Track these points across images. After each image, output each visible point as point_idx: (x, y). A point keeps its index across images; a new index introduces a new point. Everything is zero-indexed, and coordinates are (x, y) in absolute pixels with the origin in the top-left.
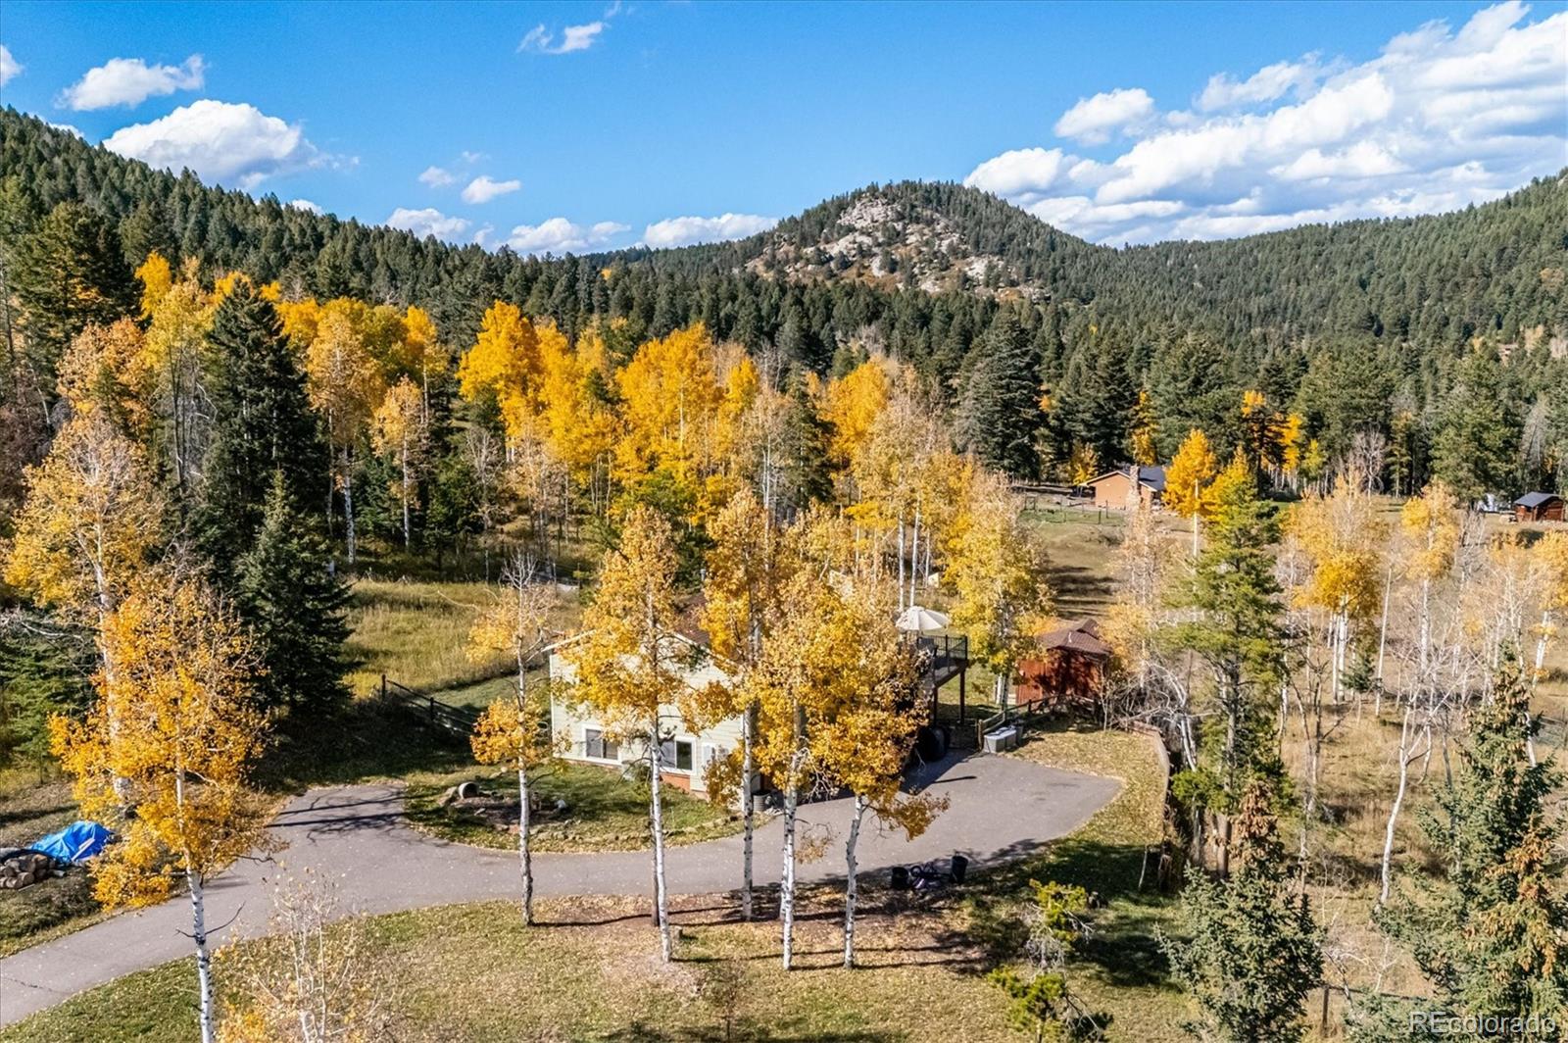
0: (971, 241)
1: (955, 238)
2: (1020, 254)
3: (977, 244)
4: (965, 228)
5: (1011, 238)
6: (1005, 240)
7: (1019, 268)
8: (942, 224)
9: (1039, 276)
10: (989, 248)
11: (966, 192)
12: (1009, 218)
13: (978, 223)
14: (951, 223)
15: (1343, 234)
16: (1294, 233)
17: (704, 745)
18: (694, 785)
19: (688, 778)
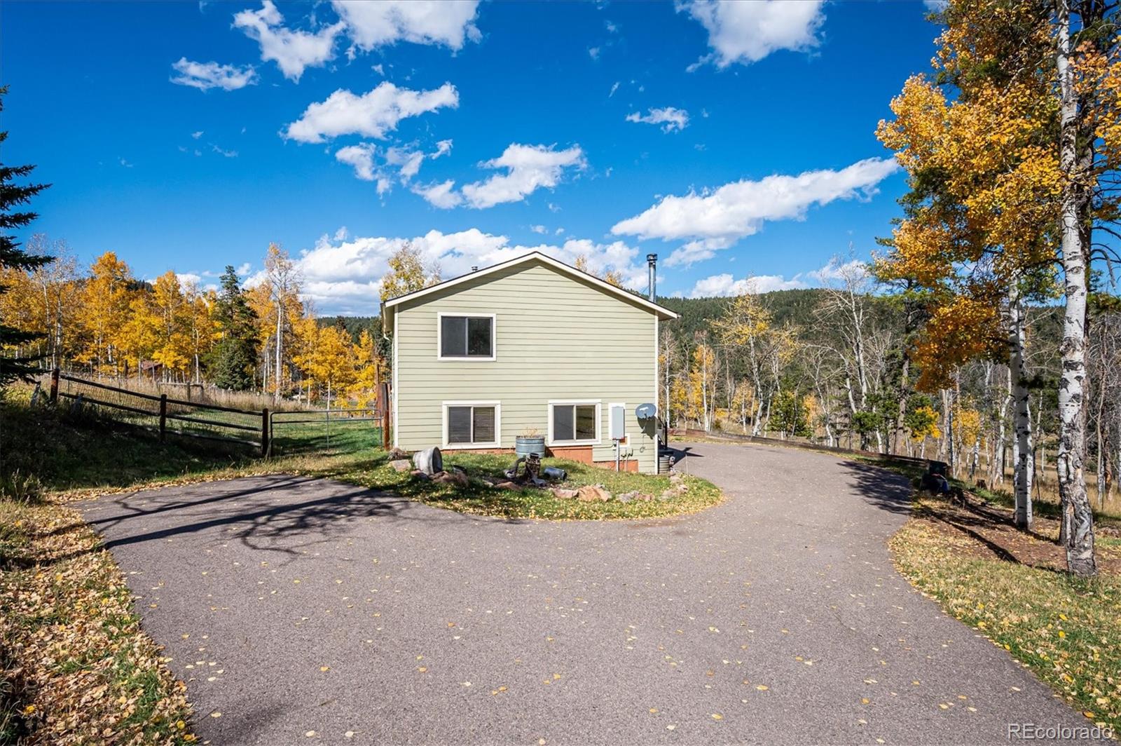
17: (611, 406)
18: (597, 456)
19: (589, 448)
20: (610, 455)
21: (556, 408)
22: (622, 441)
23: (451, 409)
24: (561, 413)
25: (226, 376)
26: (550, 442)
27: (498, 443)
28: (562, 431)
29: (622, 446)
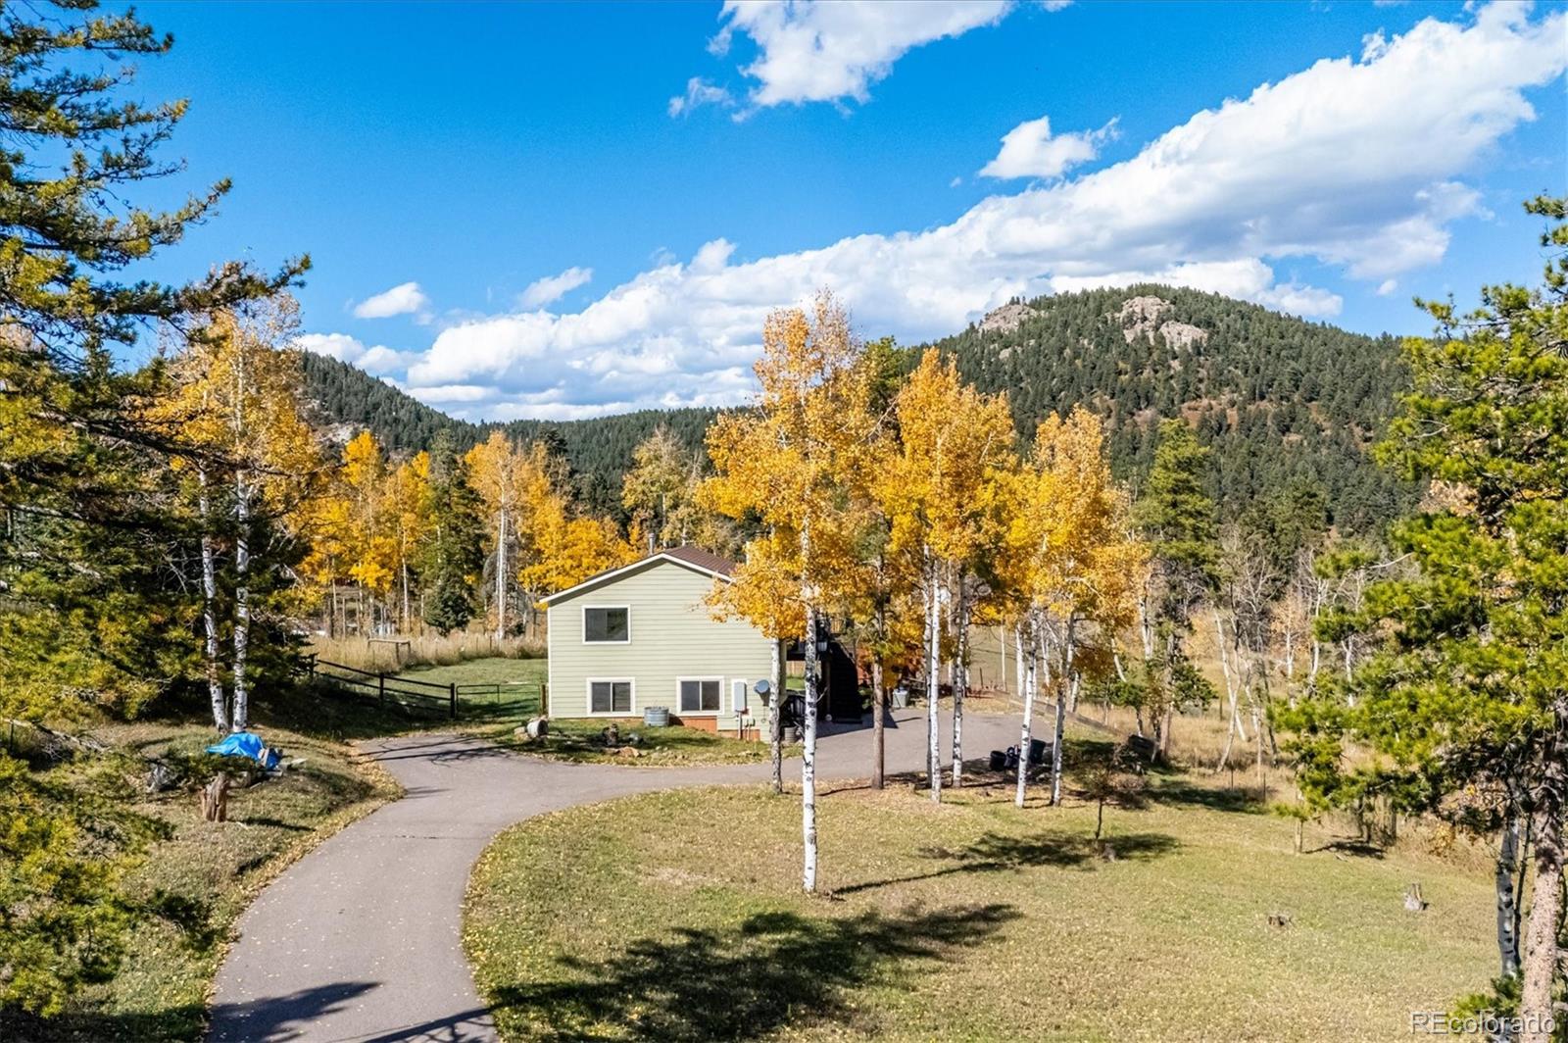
0: (334, 407)
1: (315, 404)
2: (386, 422)
3: (340, 411)
4: (325, 395)
5: (376, 406)
6: (369, 408)
7: (387, 436)
8: (300, 390)
9: (409, 444)
10: (352, 416)
11: (323, 360)
12: (371, 387)
13: (340, 390)
14: (310, 390)
15: (679, 418)
16: (638, 416)
17: (734, 681)
18: (721, 725)
19: (714, 718)
20: (734, 725)
21: (684, 684)
22: (745, 712)
23: (594, 685)
24: (689, 688)
25: (437, 611)
26: (678, 712)
27: (633, 713)
28: (689, 703)
29: (744, 717)
